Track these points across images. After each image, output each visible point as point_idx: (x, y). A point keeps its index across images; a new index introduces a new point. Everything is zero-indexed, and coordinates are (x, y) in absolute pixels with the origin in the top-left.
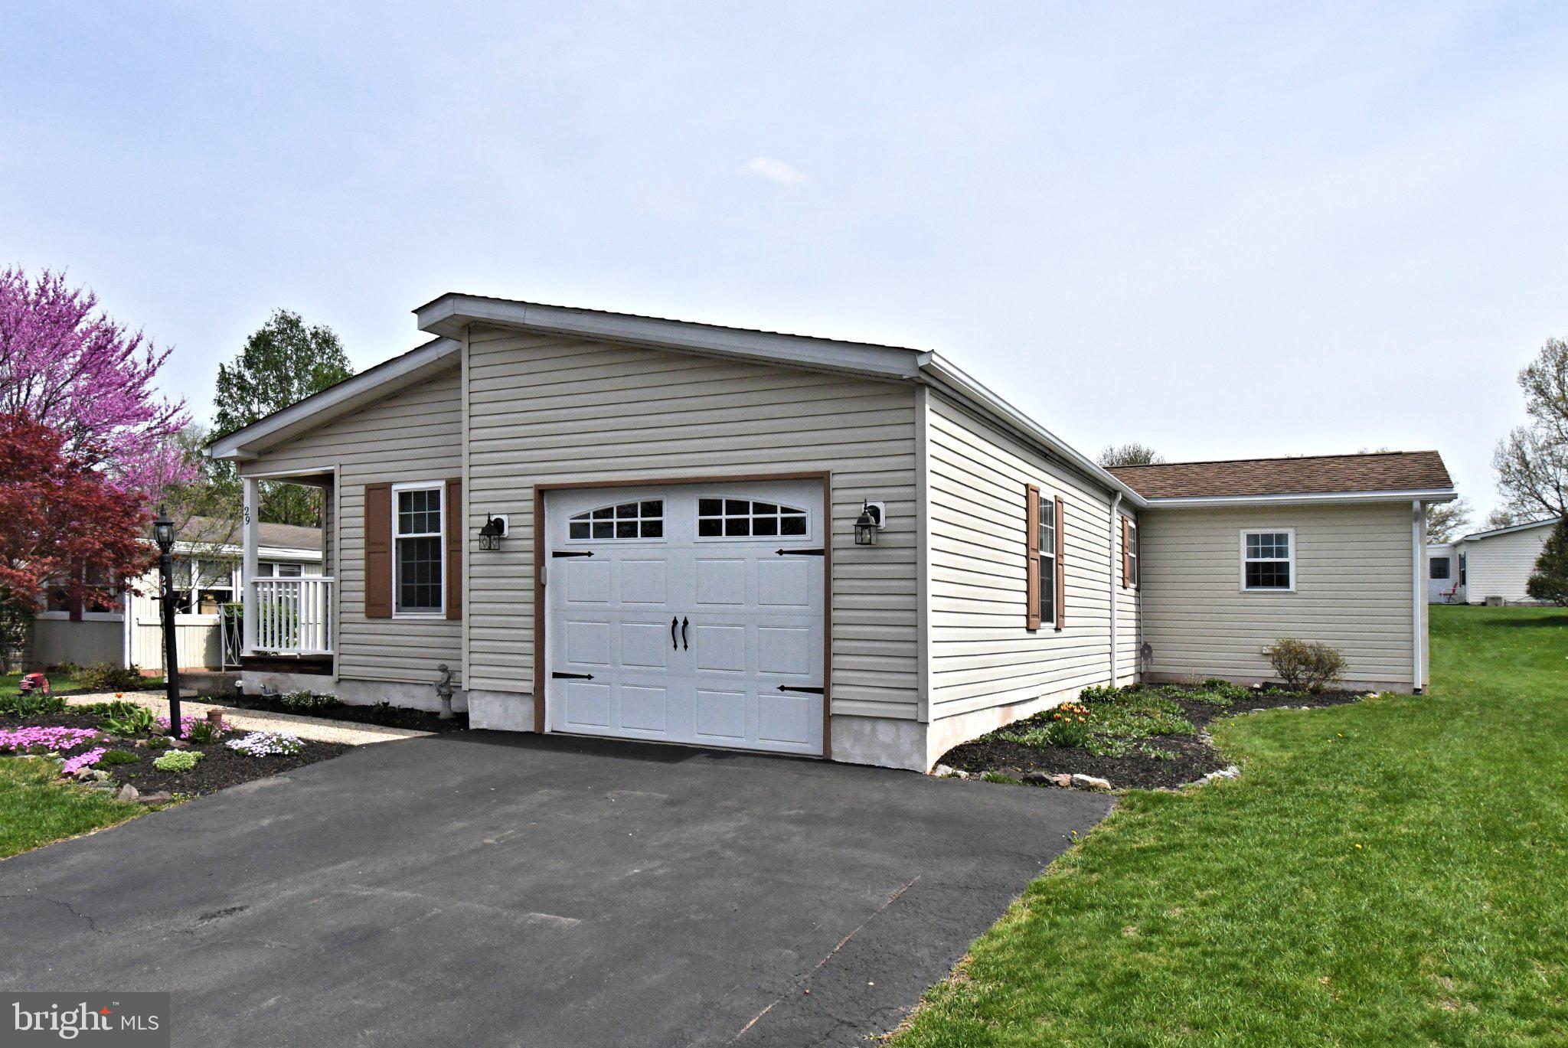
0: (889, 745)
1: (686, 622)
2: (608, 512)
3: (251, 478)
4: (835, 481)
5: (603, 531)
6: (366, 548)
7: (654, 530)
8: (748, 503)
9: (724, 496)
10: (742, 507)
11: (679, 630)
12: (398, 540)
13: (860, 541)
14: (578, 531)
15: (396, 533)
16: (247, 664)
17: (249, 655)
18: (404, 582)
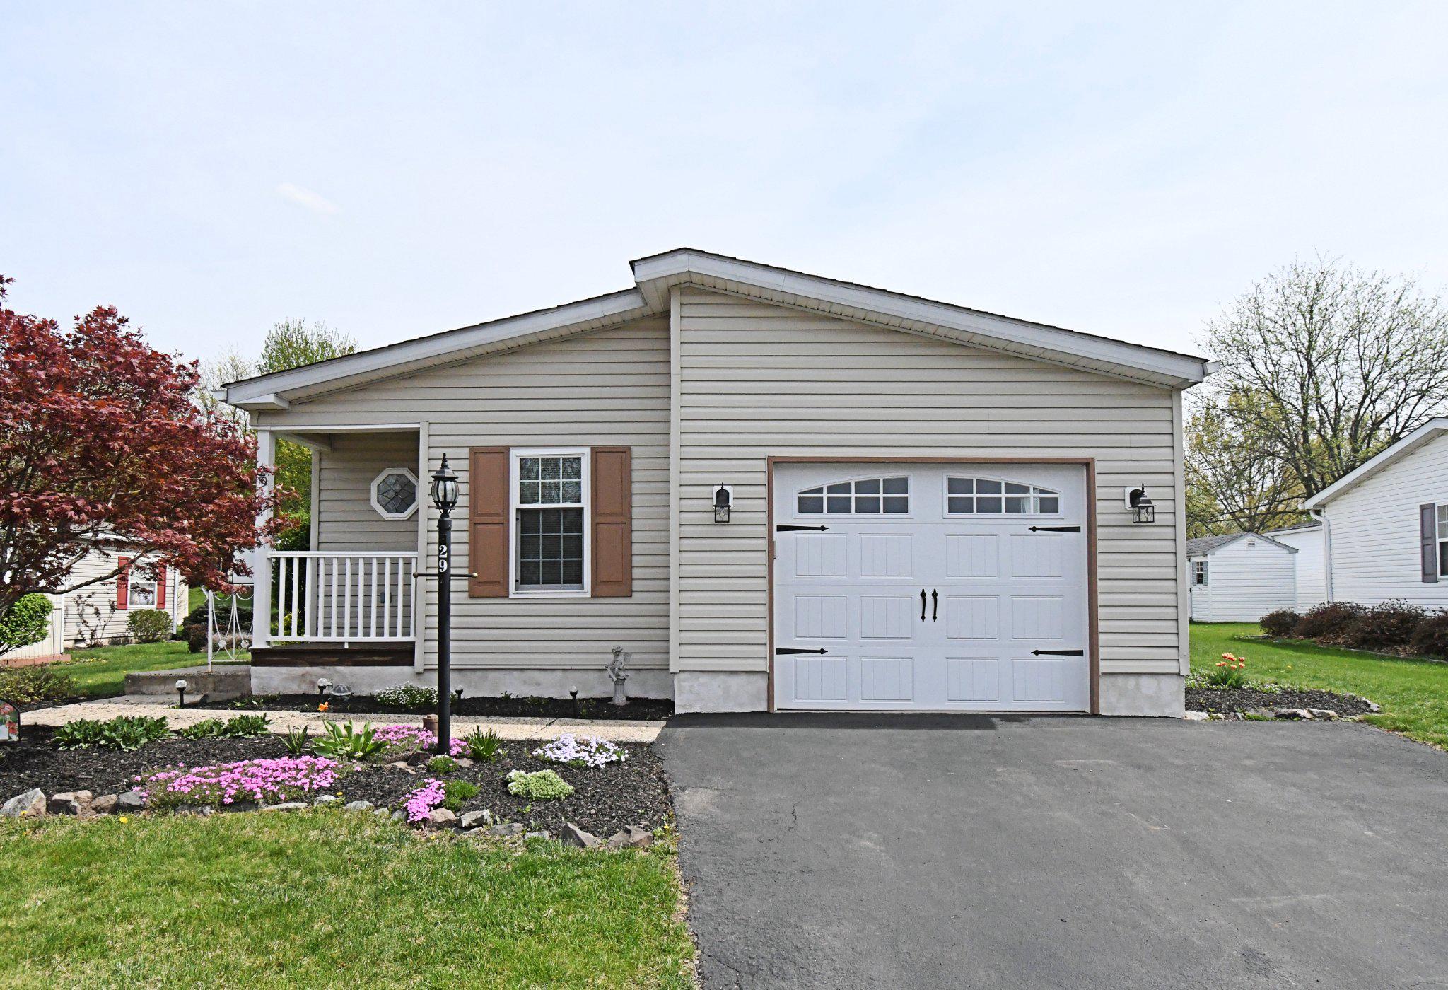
0: (1151, 697)
1: (935, 595)
2: (846, 488)
3: (271, 432)
4: (1098, 467)
5: (839, 506)
6: (470, 519)
7: (902, 506)
8: (999, 483)
9: (975, 475)
10: (995, 487)
11: (929, 602)
12: (518, 510)
13: (1138, 520)
14: (808, 505)
15: (515, 503)
16: (262, 658)
17: (264, 646)
18: (522, 556)
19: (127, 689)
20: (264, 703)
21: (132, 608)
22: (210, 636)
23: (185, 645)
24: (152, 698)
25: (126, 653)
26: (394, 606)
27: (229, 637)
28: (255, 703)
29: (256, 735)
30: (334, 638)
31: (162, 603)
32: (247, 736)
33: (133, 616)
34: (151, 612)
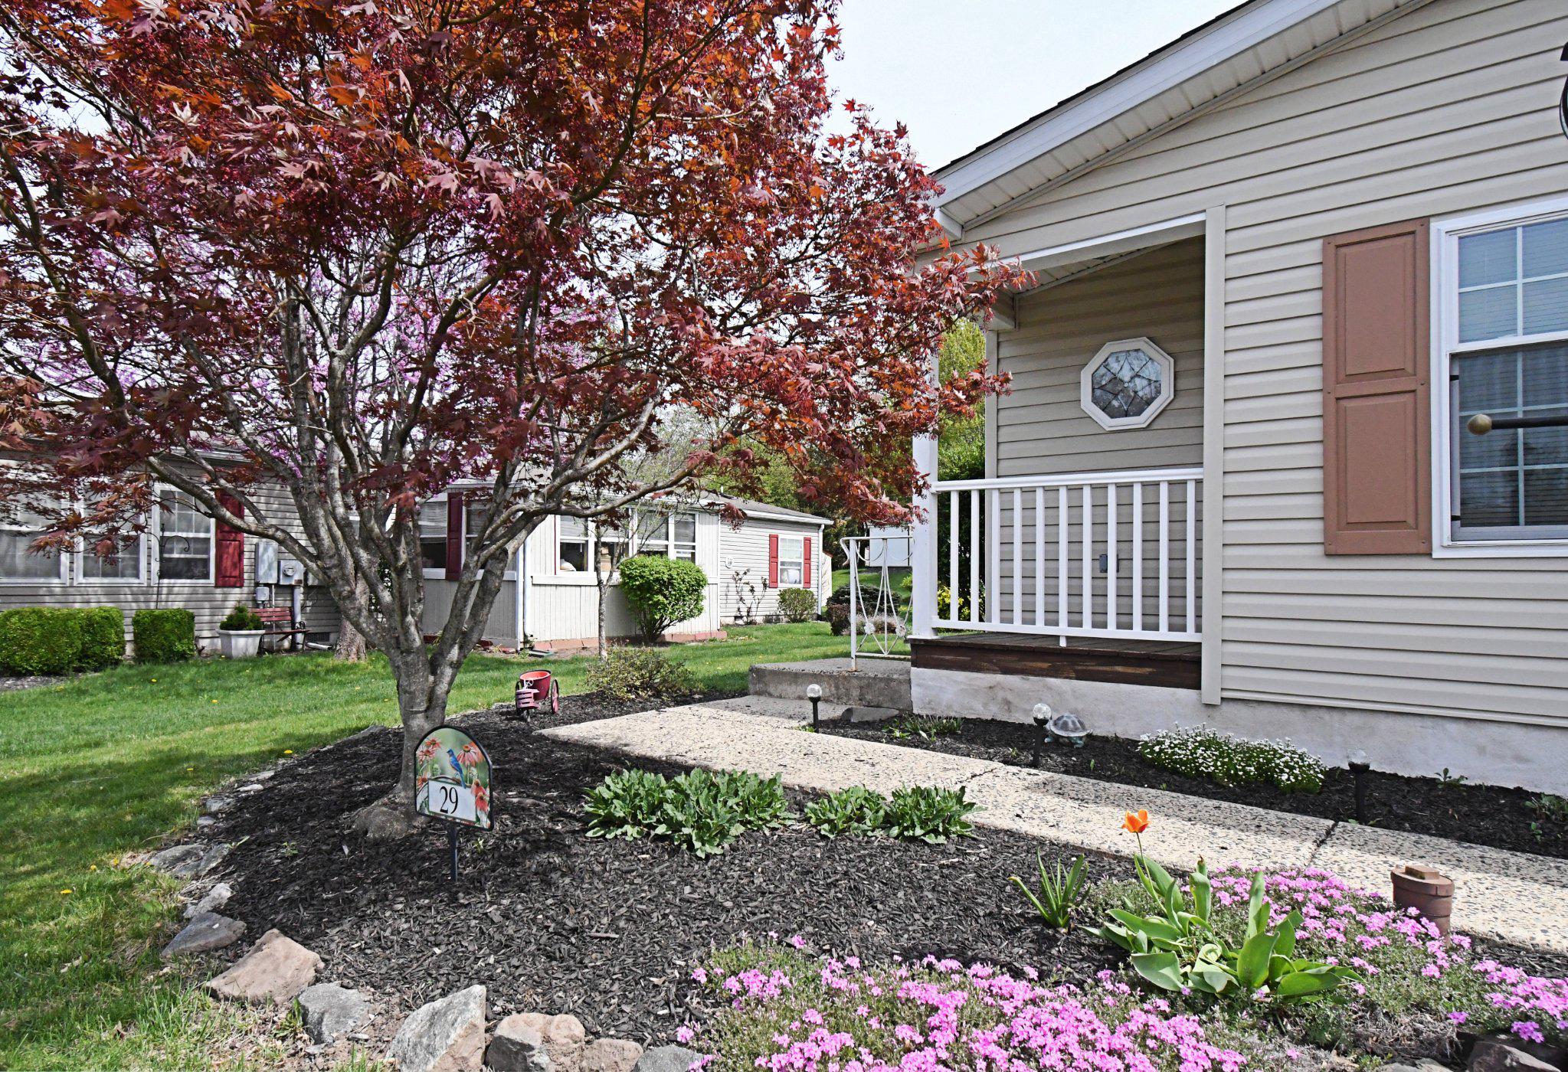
6: (1326, 390)
12: (1454, 357)
15: (1446, 341)
16: (925, 653)
17: (929, 636)
18: (1464, 464)
19: (751, 687)
20: (936, 734)
21: (782, 586)
22: (854, 618)
23: (827, 626)
24: (780, 705)
25: (776, 633)
26: (1125, 578)
27: (877, 618)
28: (924, 735)
29: (947, 833)
30: (1040, 628)
31: (808, 582)
32: (931, 839)
33: (782, 595)
34: (797, 592)
